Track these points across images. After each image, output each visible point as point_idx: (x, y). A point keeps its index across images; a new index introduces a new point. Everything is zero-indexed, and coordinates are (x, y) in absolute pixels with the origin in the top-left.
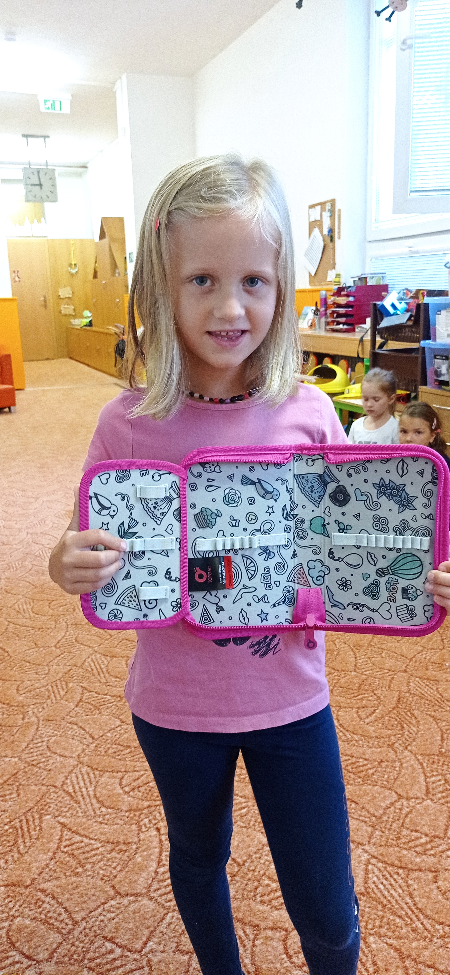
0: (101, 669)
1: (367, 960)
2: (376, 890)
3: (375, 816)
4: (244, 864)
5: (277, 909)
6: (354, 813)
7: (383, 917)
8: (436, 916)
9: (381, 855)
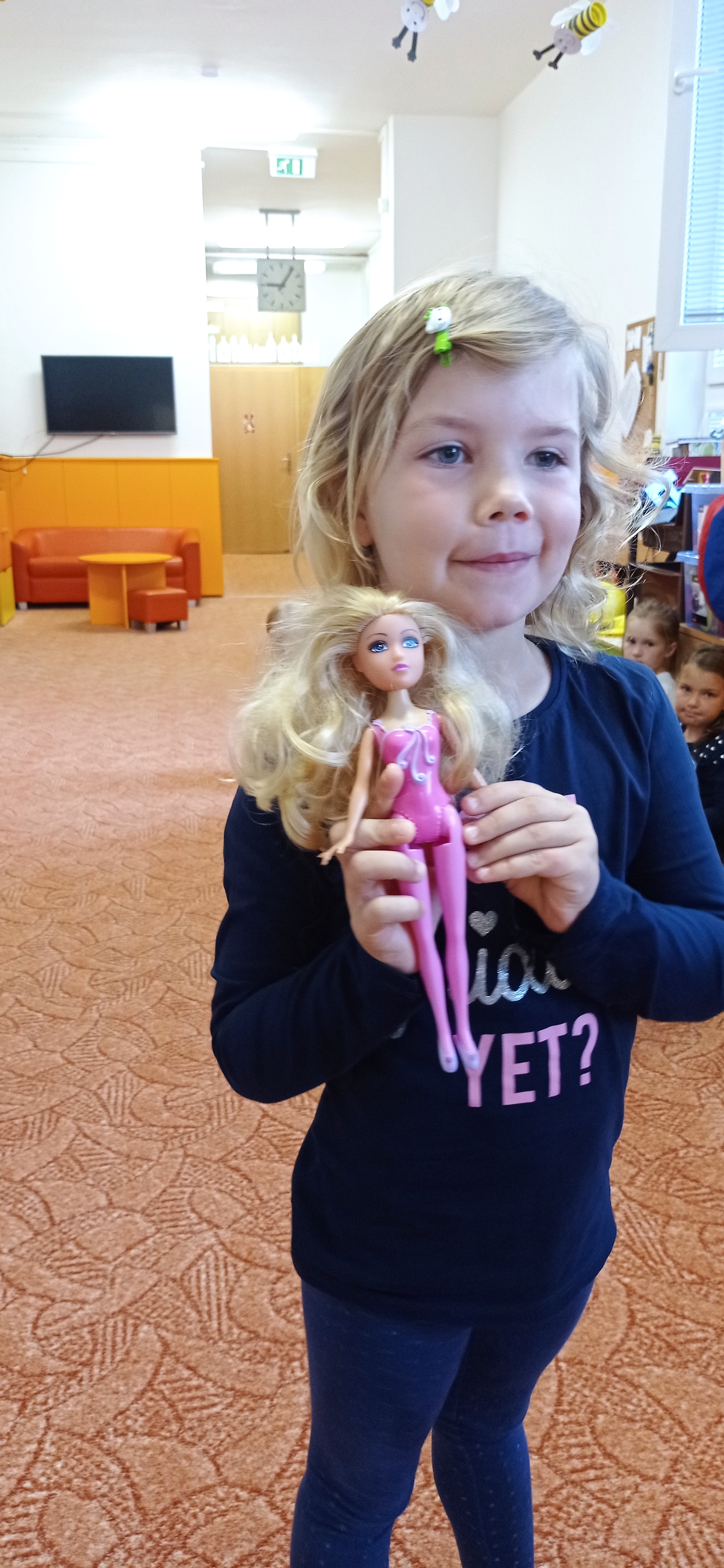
0: (56, 980)
1: (121, 1348)
2: (193, 1280)
3: (261, 1199)
4: (59, 1224)
5: (60, 1277)
6: (237, 1192)
7: (178, 1308)
8: (242, 1319)
9: (233, 1243)
